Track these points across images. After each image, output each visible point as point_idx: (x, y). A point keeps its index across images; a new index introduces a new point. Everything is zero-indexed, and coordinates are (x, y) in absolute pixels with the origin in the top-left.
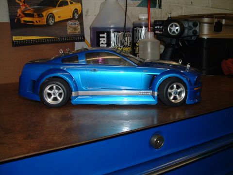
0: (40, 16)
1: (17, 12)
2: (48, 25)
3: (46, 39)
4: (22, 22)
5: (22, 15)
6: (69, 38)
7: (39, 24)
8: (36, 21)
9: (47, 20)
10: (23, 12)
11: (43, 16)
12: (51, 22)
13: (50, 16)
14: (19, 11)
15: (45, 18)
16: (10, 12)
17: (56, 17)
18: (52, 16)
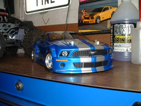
0: (92, 18)
1: (81, 17)
2: (96, 23)
3: (95, 31)
4: (84, 22)
5: (84, 18)
6: (108, 31)
7: (92, 23)
8: (90, 22)
9: (96, 20)
10: (84, 17)
11: (94, 18)
12: (98, 21)
13: (98, 18)
14: (82, 16)
15: (95, 19)
16: (78, 18)
17: (101, 18)
18: (99, 17)
